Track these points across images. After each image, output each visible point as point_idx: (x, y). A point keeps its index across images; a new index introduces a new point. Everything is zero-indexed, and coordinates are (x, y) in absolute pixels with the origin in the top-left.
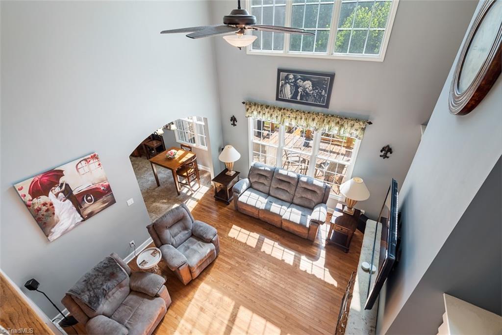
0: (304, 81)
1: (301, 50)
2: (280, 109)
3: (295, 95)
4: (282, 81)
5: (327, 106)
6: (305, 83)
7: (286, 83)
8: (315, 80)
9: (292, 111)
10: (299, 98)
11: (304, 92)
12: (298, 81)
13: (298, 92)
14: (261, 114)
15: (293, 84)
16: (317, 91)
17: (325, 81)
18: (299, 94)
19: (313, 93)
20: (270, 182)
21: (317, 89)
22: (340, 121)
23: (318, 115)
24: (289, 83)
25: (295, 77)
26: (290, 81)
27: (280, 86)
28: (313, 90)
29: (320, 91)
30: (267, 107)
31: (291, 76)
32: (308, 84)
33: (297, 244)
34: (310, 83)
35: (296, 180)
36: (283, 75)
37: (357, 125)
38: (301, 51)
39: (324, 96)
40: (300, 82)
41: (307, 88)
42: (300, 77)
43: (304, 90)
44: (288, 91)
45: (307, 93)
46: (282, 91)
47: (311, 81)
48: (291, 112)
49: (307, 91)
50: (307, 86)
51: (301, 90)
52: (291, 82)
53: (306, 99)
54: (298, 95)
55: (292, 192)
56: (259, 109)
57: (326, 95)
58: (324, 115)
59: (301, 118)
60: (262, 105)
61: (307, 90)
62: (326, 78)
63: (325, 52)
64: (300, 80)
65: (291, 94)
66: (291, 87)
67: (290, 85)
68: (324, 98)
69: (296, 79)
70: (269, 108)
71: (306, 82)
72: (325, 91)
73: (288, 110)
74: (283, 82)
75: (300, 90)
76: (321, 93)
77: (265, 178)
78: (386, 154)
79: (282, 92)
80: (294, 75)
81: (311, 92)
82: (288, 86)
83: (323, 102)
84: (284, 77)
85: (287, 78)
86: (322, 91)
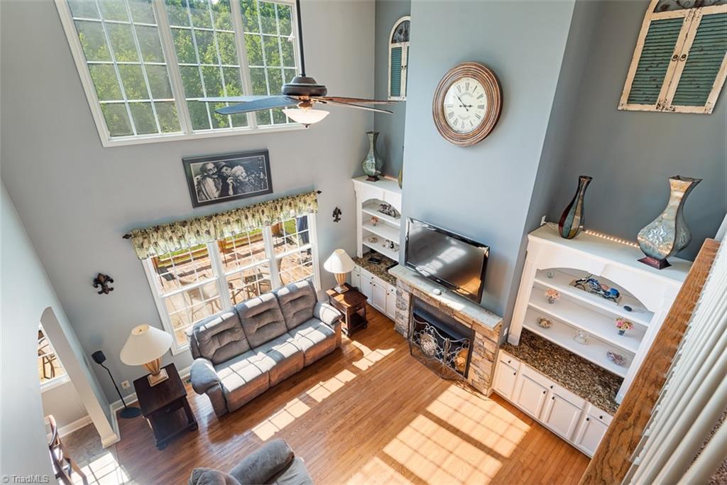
0: (232, 168)
1: (211, 127)
2: (209, 218)
3: (224, 191)
4: (196, 176)
5: (271, 191)
6: (234, 170)
7: (204, 178)
8: (246, 162)
9: (229, 213)
10: (231, 192)
11: (236, 181)
12: (224, 170)
13: (228, 185)
14: (175, 239)
15: (216, 177)
16: (253, 176)
17: (259, 160)
18: (231, 187)
19: (249, 180)
20: (242, 331)
21: (253, 173)
22: (292, 202)
23: (267, 204)
24: (209, 176)
25: (216, 166)
26: (211, 173)
27: (196, 183)
28: (248, 176)
29: (258, 175)
30: (184, 224)
31: (210, 166)
32: (239, 171)
33: (333, 363)
34: (242, 168)
35: (276, 299)
36: (195, 167)
37: (309, 200)
38: (212, 129)
39: (264, 180)
40: (226, 170)
41: (239, 176)
42: (224, 164)
43: (236, 179)
44: (211, 188)
45: (241, 183)
46: (200, 190)
47: (241, 165)
48: (229, 216)
49: (239, 180)
50: (238, 173)
51: (231, 181)
52: (213, 174)
53: (242, 190)
54: (228, 189)
55: (281, 317)
56: (169, 233)
57: (266, 178)
58: (274, 201)
59: (247, 218)
60: (172, 226)
61: (240, 178)
62: (260, 157)
63: (247, 125)
64: (225, 168)
65: (218, 190)
66: (214, 181)
67: (212, 178)
68: (265, 182)
69: (219, 168)
70: (189, 224)
71: (236, 168)
72: (264, 173)
73: (223, 215)
74: (199, 177)
75: (229, 181)
76: (259, 177)
77: (229, 333)
78: (337, 216)
79: (201, 193)
80: (214, 163)
81: (247, 179)
82: (210, 181)
83: (265, 187)
84: (199, 170)
85: (203, 170)
86: (260, 174)
